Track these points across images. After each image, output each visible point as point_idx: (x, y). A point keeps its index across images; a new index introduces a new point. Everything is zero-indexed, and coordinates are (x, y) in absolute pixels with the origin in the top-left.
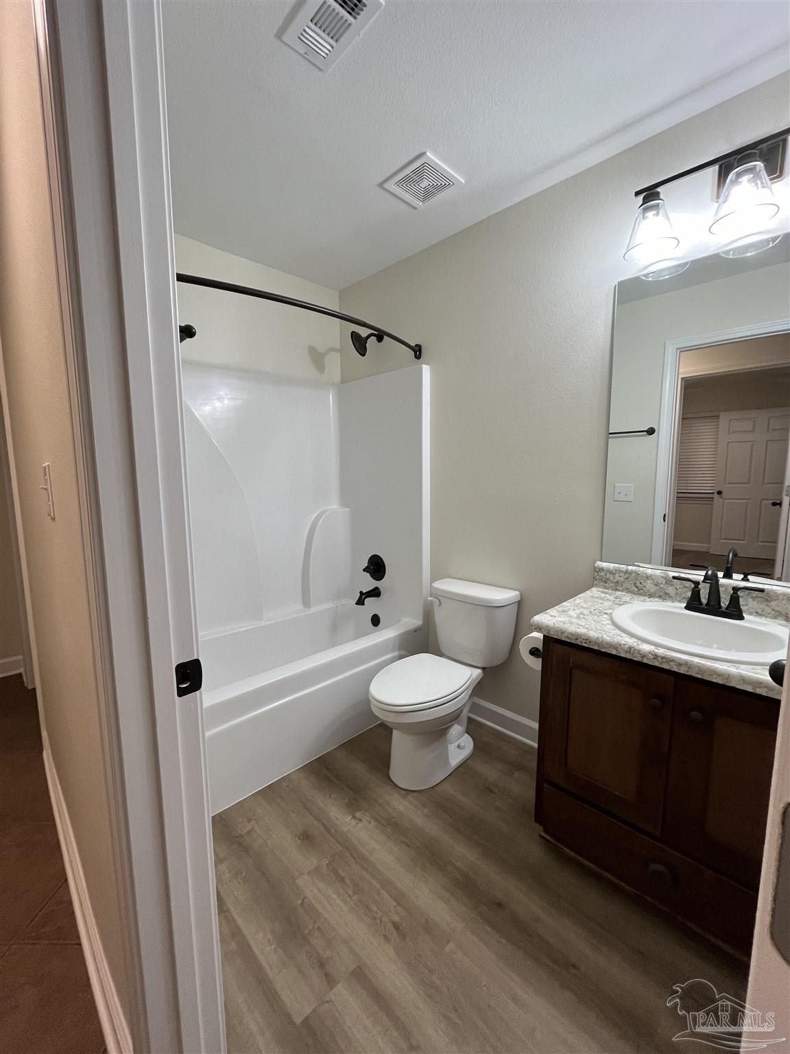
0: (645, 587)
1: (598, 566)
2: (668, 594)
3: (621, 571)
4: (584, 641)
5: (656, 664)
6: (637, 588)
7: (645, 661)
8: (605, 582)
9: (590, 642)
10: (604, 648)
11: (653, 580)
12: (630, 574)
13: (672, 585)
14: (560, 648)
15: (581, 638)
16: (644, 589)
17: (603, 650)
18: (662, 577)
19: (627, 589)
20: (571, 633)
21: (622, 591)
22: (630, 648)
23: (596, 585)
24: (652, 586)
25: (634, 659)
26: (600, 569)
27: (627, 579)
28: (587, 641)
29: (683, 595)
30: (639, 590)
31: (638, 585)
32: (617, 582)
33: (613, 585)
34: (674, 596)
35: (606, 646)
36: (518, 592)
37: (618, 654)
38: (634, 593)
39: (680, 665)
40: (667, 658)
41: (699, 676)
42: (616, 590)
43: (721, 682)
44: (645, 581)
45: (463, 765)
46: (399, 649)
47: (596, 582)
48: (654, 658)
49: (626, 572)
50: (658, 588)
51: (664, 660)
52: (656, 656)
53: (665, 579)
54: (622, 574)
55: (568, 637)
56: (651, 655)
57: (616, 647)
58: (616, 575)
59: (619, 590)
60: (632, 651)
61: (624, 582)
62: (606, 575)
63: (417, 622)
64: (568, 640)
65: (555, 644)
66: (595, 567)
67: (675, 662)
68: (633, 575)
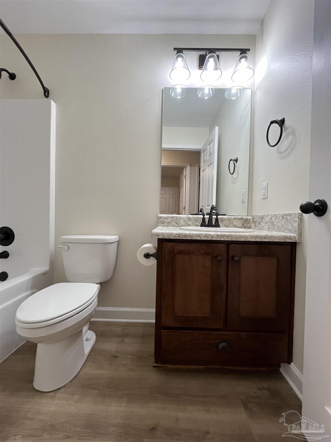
0: (180, 223)
1: (160, 216)
2: (189, 225)
3: (169, 217)
4: (183, 237)
5: (219, 239)
6: (177, 224)
7: (214, 239)
8: (163, 223)
9: (186, 236)
10: (193, 238)
11: (183, 219)
12: (174, 218)
13: (191, 220)
14: (169, 245)
15: (182, 235)
16: (180, 224)
17: (193, 239)
18: (187, 217)
19: (173, 225)
20: (176, 234)
21: (171, 226)
22: (206, 235)
23: (159, 225)
24: (183, 222)
25: (209, 239)
26: (160, 217)
27: (173, 220)
28: (185, 236)
29: (195, 224)
30: (178, 224)
31: (177, 222)
32: (168, 222)
33: (166, 224)
34: (191, 225)
35: (195, 236)
36: (118, 236)
37: (201, 239)
38: (176, 226)
39: (228, 237)
40: (222, 235)
41: (236, 240)
42: (168, 226)
43: (244, 240)
44: (180, 220)
45: (93, 350)
46: (32, 289)
47: (159, 224)
48: (217, 236)
49: (172, 217)
50: (185, 222)
51: (221, 236)
52: (218, 235)
53: (188, 218)
54: (170, 218)
55: (174, 236)
56: (215, 235)
57: (199, 235)
58: (168, 219)
59: (169, 226)
60: (207, 236)
61: (171, 222)
62: (163, 219)
63: (45, 268)
64: (175, 238)
65: (166, 243)
66: (158, 217)
67: (226, 236)
68: (175, 218)
